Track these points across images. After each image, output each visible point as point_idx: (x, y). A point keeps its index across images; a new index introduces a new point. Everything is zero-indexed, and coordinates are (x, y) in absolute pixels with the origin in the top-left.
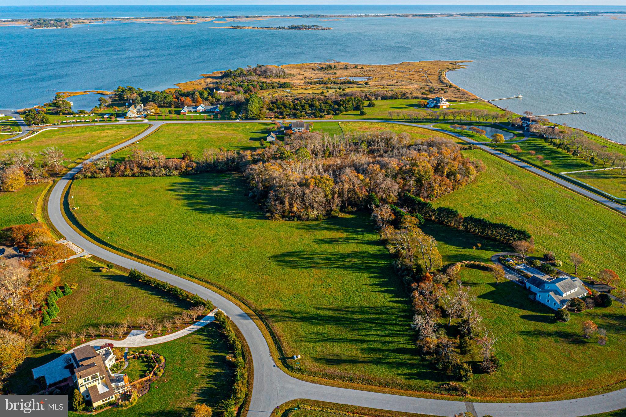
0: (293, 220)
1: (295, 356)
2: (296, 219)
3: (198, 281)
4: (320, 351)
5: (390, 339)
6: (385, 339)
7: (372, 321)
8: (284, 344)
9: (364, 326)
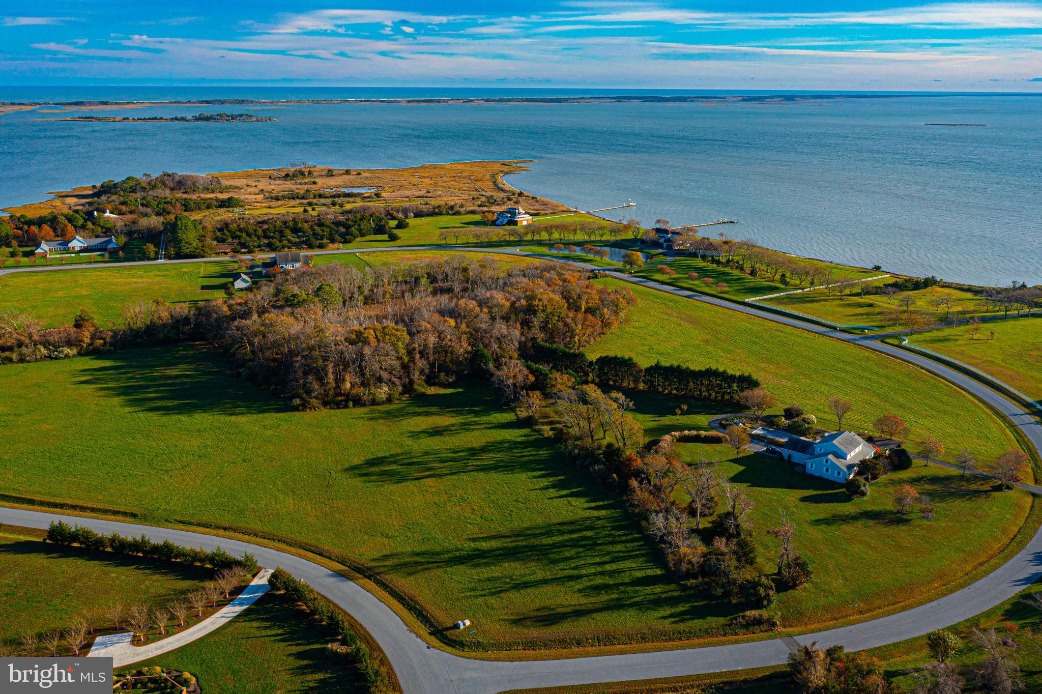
0: (346, 407)
1: (460, 622)
2: (351, 404)
4: (501, 606)
5: (614, 566)
6: (608, 567)
7: (574, 544)
8: (428, 607)
9: (567, 554)
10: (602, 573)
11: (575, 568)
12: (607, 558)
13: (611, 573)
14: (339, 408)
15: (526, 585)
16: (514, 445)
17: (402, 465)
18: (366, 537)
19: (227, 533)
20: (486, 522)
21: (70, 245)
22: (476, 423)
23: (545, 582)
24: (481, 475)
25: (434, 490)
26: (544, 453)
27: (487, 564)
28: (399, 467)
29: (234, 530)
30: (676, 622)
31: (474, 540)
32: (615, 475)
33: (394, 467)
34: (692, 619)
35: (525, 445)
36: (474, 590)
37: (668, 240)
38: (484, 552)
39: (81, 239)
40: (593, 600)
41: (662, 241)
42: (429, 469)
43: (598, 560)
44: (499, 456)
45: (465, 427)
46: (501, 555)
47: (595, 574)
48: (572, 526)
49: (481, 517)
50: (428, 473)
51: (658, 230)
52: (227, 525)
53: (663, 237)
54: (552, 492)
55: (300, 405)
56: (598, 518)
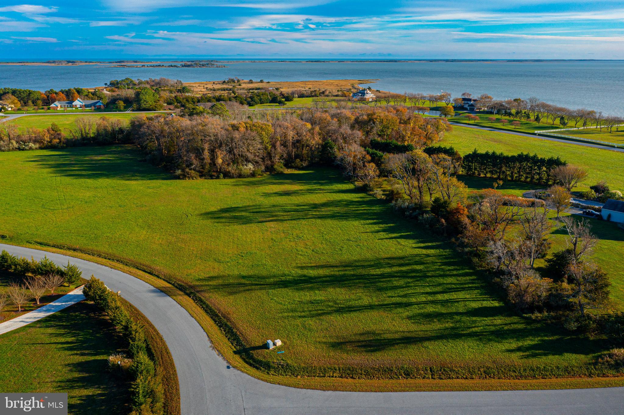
0: (218, 178)
1: (270, 341)
2: (222, 175)
3: (54, 249)
4: (320, 328)
5: (446, 296)
6: (440, 297)
7: (403, 275)
8: (240, 325)
9: (396, 283)
10: (433, 302)
11: (405, 296)
12: (439, 289)
13: (444, 303)
14: (212, 179)
15: (350, 309)
16: (351, 203)
17: (251, 212)
18: (199, 261)
19: (75, 253)
20: (316, 255)
21: (74, 104)
22: (320, 189)
23: (371, 307)
24: (319, 221)
25: (273, 230)
26: (376, 209)
27: (311, 289)
28: (248, 214)
29: (82, 251)
30: (527, 357)
31: (302, 268)
32: (443, 220)
33: (243, 214)
34: (545, 355)
35: (360, 203)
36: (293, 311)
37: (472, 105)
38: (311, 278)
39: (81, 100)
40: (423, 327)
41: (466, 106)
42: (273, 216)
43: (428, 290)
44: (337, 209)
45: (310, 191)
46: (326, 281)
47: (426, 303)
48: (402, 260)
49: (313, 251)
50: (273, 218)
51: (464, 99)
52: (78, 247)
53: (468, 103)
54: (382, 235)
55: (181, 175)
56: (428, 256)
